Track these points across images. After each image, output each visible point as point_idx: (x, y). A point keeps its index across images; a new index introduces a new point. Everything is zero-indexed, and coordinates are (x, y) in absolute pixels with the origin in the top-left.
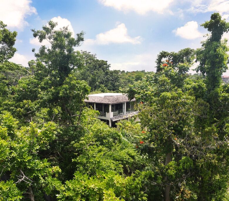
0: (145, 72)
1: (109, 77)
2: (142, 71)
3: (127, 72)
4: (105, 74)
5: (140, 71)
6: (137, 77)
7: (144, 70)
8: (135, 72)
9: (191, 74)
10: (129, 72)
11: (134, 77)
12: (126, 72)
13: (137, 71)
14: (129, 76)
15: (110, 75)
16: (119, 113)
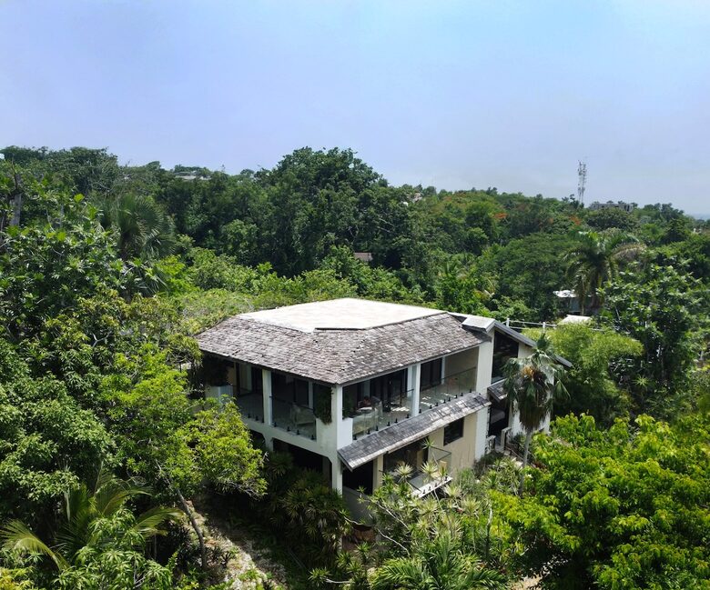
0: (496, 193)
1: (371, 214)
2: (489, 192)
3: (443, 191)
4: (359, 203)
5: (482, 191)
6: (475, 212)
7: (495, 189)
8: (465, 192)
9: (636, 205)
10: (448, 191)
11: (464, 211)
12: (438, 192)
13: (473, 190)
14: (448, 207)
15: (376, 207)
16: (387, 410)
